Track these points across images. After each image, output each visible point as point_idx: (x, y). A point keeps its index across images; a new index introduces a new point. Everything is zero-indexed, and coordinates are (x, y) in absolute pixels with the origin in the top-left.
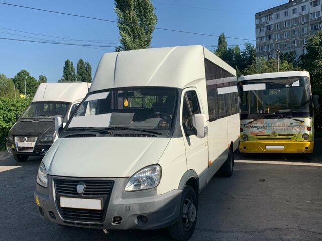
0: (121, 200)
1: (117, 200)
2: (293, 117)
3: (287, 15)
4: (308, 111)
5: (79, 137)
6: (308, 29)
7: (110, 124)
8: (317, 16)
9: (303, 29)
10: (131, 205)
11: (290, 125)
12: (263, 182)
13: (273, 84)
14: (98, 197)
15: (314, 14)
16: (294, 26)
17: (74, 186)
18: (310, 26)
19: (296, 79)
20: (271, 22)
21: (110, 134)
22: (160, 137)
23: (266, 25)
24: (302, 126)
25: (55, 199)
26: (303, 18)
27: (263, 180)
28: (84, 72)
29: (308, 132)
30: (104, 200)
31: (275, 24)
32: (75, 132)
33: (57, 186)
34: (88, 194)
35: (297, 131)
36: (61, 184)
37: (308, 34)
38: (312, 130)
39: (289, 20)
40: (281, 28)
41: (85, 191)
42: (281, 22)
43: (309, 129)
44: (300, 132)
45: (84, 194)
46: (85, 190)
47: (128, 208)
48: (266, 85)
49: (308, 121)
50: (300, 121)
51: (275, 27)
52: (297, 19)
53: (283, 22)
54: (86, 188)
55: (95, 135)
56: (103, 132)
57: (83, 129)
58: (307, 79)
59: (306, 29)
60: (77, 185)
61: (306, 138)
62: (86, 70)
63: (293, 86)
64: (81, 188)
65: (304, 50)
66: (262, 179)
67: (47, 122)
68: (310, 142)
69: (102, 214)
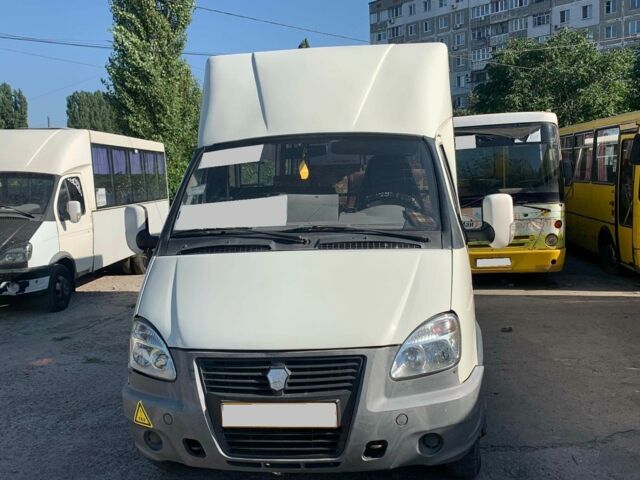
0: (383, 400)
1: (376, 402)
2: (530, 202)
3: (430, 8)
4: (556, 190)
5: (222, 251)
6: (466, 38)
7: (288, 221)
8: (482, 14)
9: (458, 37)
10: (410, 410)
11: (522, 217)
12: (509, 334)
13: (490, 138)
14: (327, 398)
15: (478, 8)
16: (443, 31)
17: (260, 374)
18: (471, 32)
19: (535, 128)
20: (399, 22)
21: (305, 242)
22: (427, 248)
23: (389, 26)
24: (546, 219)
25: (204, 408)
26: (458, 16)
27: (510, 330)
28: (11, 112)
29: (557, 232)
30: (341, 402)
31: (407, 25)
32: (204, 241)
33: (207, 376)
34: (297, 391)
35: (537, 230)
36: (215, 370)
37: (466, 47)
38: (562, 228)
39: (432, 19)
40: (418, 34)
41: (290, 384)
42: (417, 23)
43: (558, 224)
44: (542, 230)
45: (286, 391)
46: (289, 380)
47: (403, 418)
48: (477, 138)
49: (557, 210)
50: (542, 209)
51: (407, 30)
52: (447, 17)
53: (422, 21)
54: (292, 377)
55: (268, 248)
56: (286, 239)
57: (223, 233)
58: (553, 128)
59: (463, 38)
60: (267, 371)
61: (552, 244)
62: (16, 108)
63: (528, 141)
64: (277, 378)
65: (459, 78)
66: (508, 327)
67: (17, 221)
68: (559, 251)
69: (337, 437)
